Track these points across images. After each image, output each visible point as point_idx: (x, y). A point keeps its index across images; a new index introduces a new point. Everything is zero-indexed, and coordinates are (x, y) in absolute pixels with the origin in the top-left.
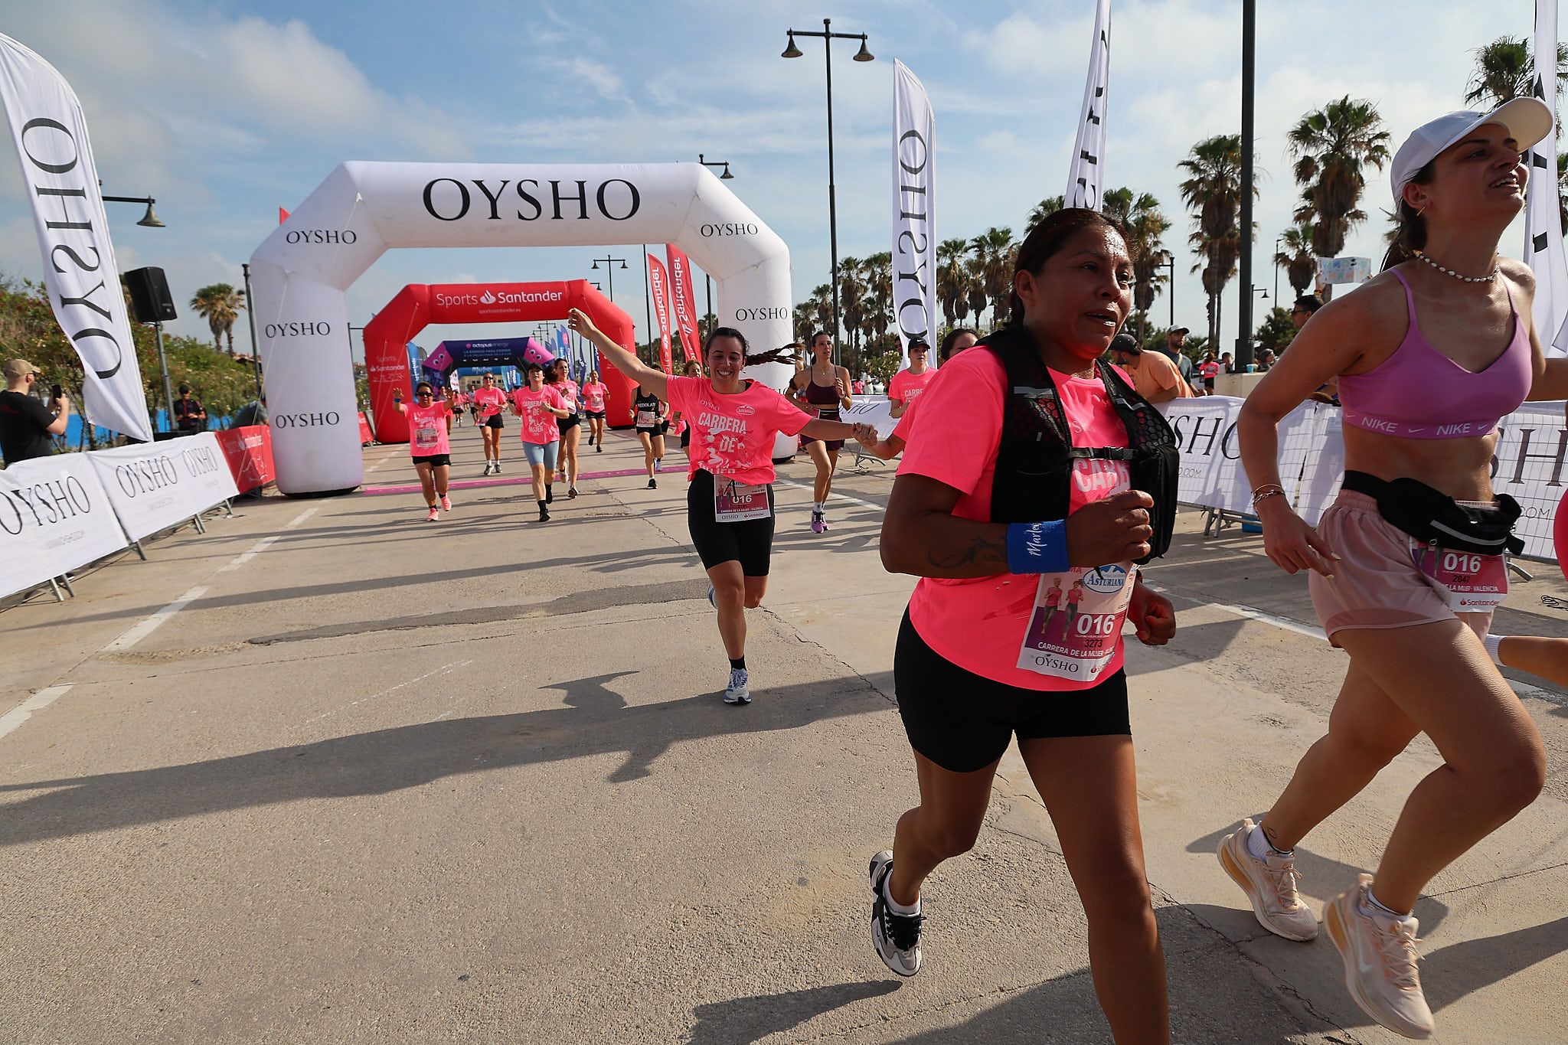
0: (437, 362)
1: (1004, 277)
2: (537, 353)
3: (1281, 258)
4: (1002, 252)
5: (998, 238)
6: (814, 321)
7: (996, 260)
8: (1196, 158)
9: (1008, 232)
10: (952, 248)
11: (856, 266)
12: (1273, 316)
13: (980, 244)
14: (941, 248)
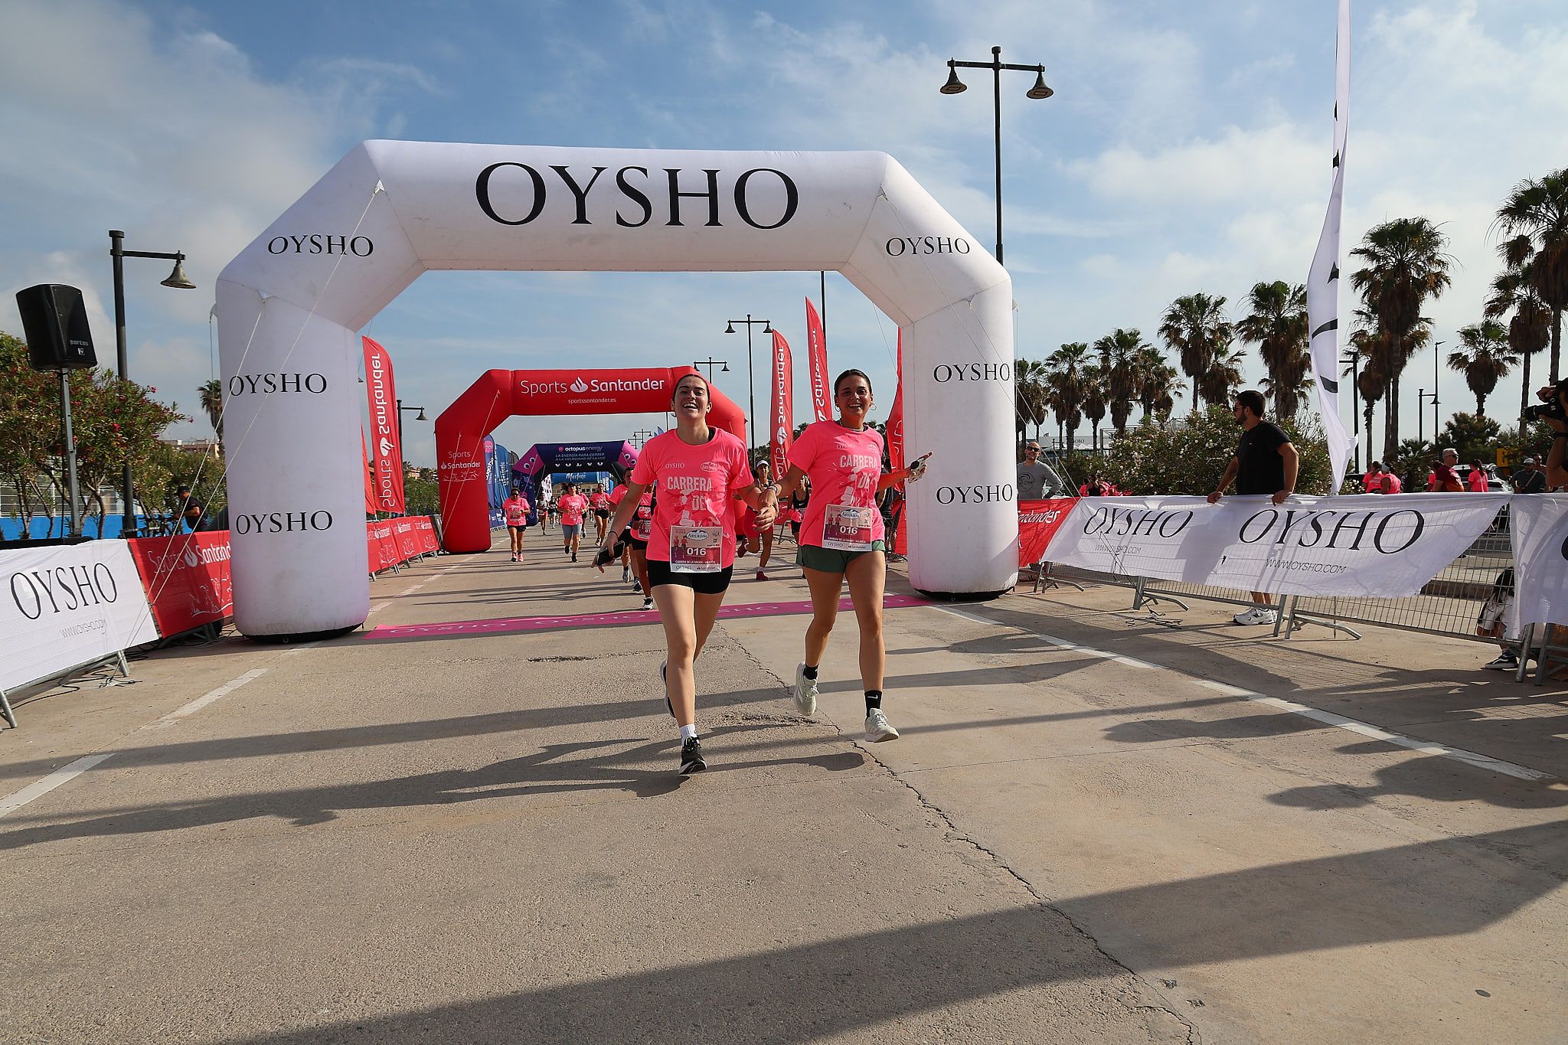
0: (528, 466)
3: (1457, 360)
4: (1129, 355)
5: (1125, 340)
7: (1126, 363)
8: (1370, 245)
10: (1071, 352)
12: (1453, 422)
13: (1104, 346)
14: (1058, 353)
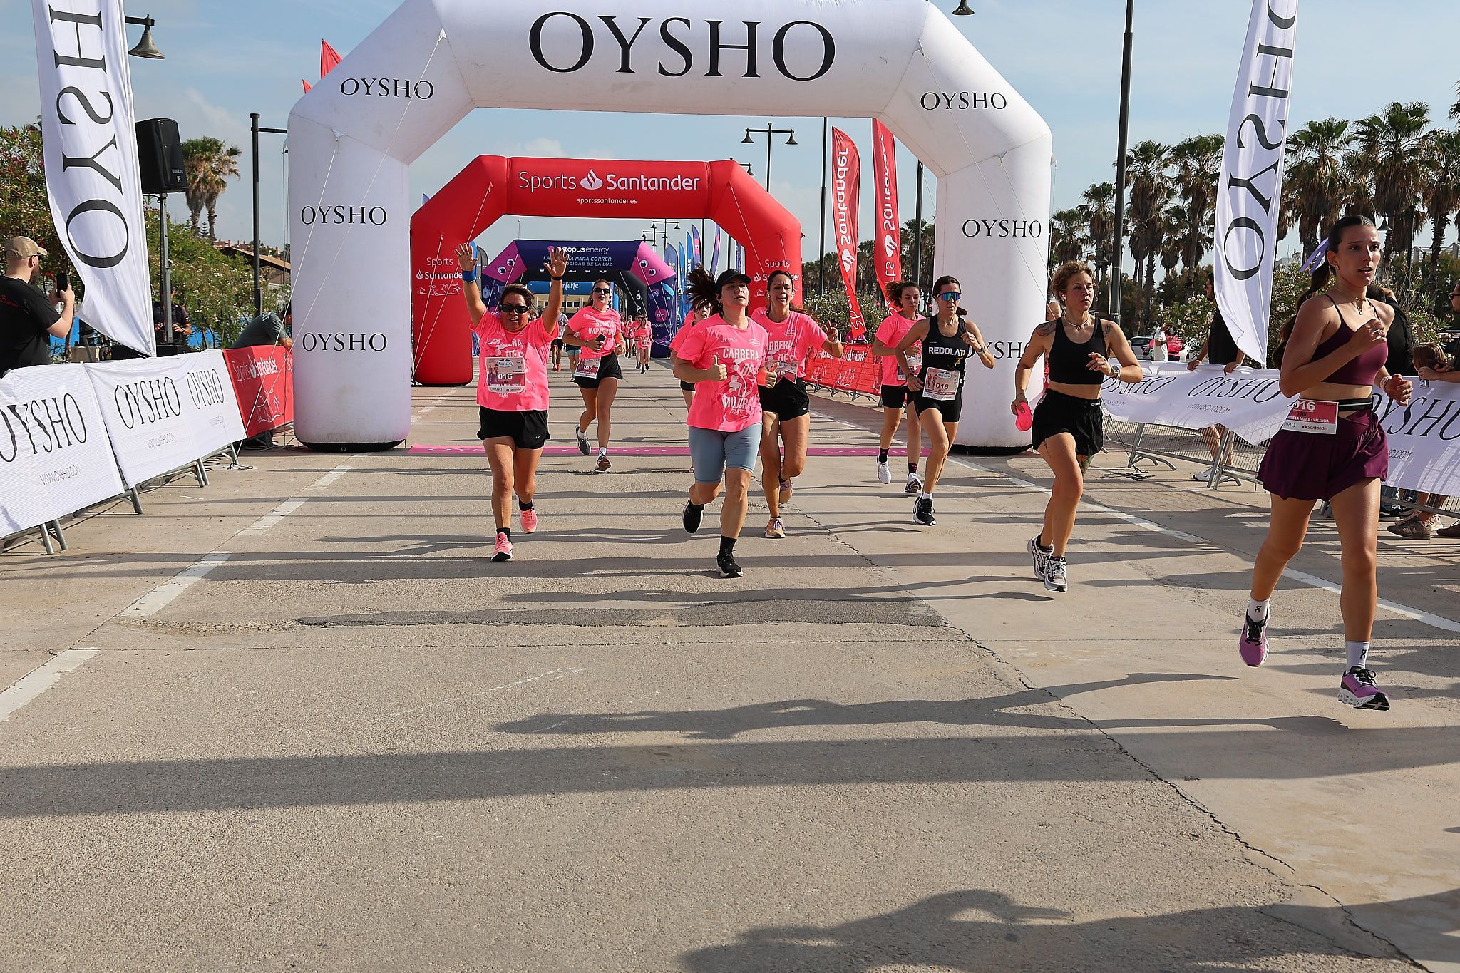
0: (503, 270)
1: (1408, 183)
2: (650, 266)
4: (1406, 144)
5: (1403, 121)
6: (1082, 241)
7: (1398, 156)
9: (1418, 111)
10: (1323, 133)
11: (1158, 156)
13: (1371, 130)
14: (1303, 133)
